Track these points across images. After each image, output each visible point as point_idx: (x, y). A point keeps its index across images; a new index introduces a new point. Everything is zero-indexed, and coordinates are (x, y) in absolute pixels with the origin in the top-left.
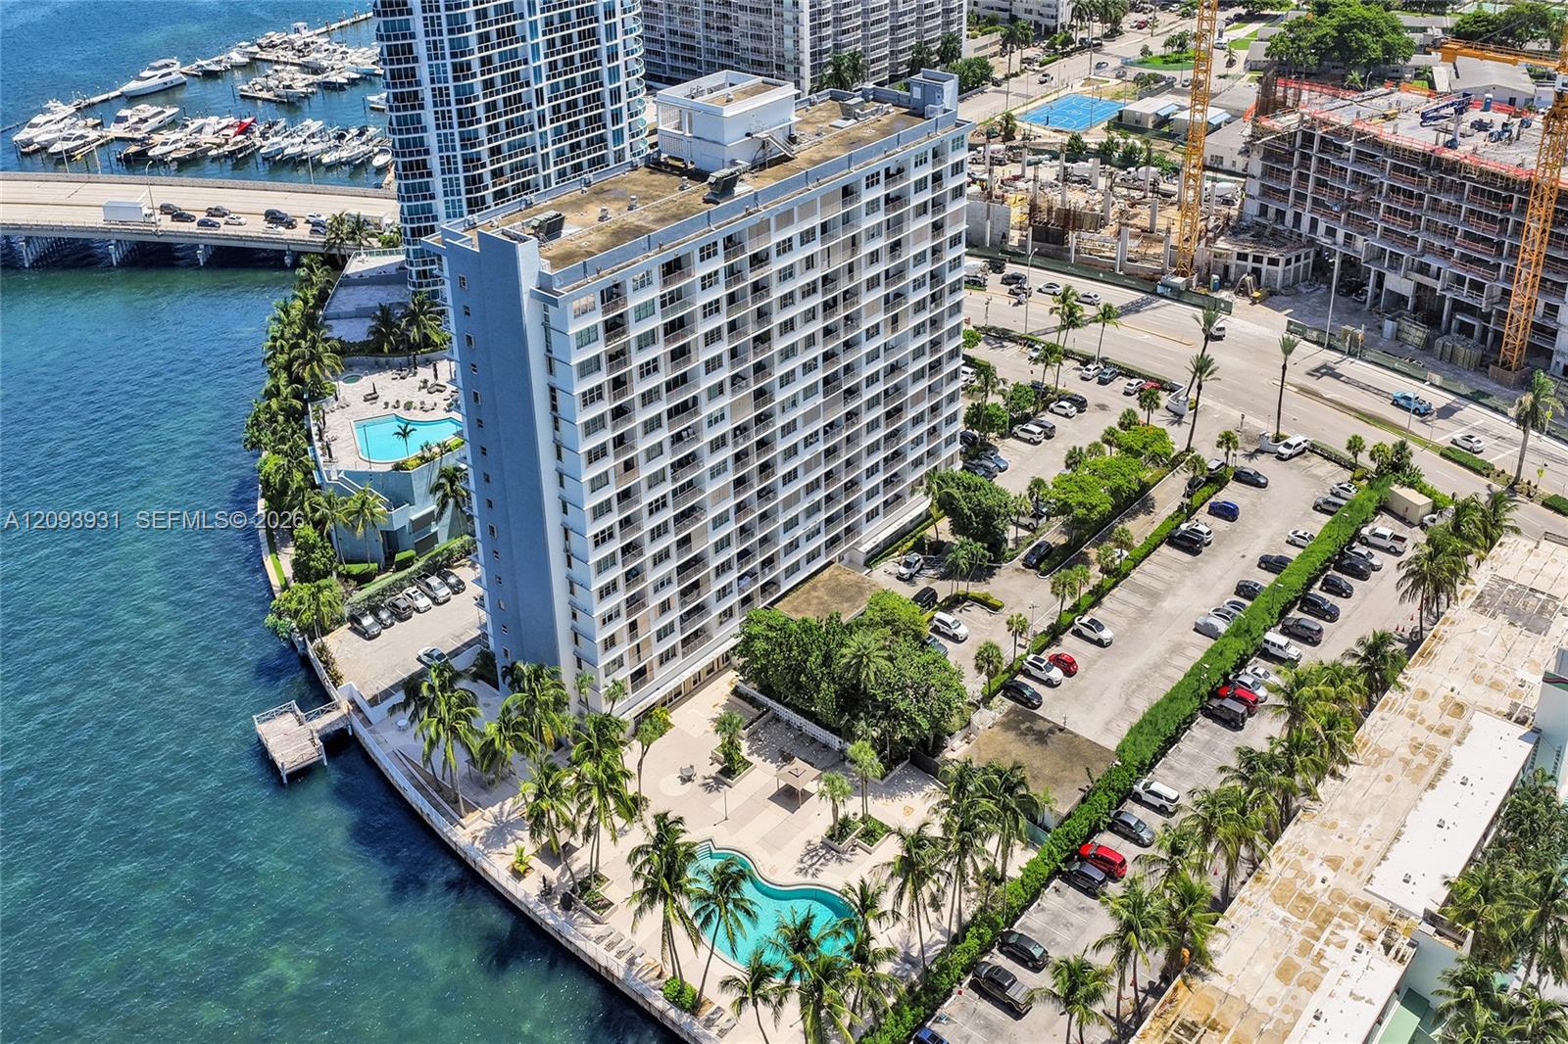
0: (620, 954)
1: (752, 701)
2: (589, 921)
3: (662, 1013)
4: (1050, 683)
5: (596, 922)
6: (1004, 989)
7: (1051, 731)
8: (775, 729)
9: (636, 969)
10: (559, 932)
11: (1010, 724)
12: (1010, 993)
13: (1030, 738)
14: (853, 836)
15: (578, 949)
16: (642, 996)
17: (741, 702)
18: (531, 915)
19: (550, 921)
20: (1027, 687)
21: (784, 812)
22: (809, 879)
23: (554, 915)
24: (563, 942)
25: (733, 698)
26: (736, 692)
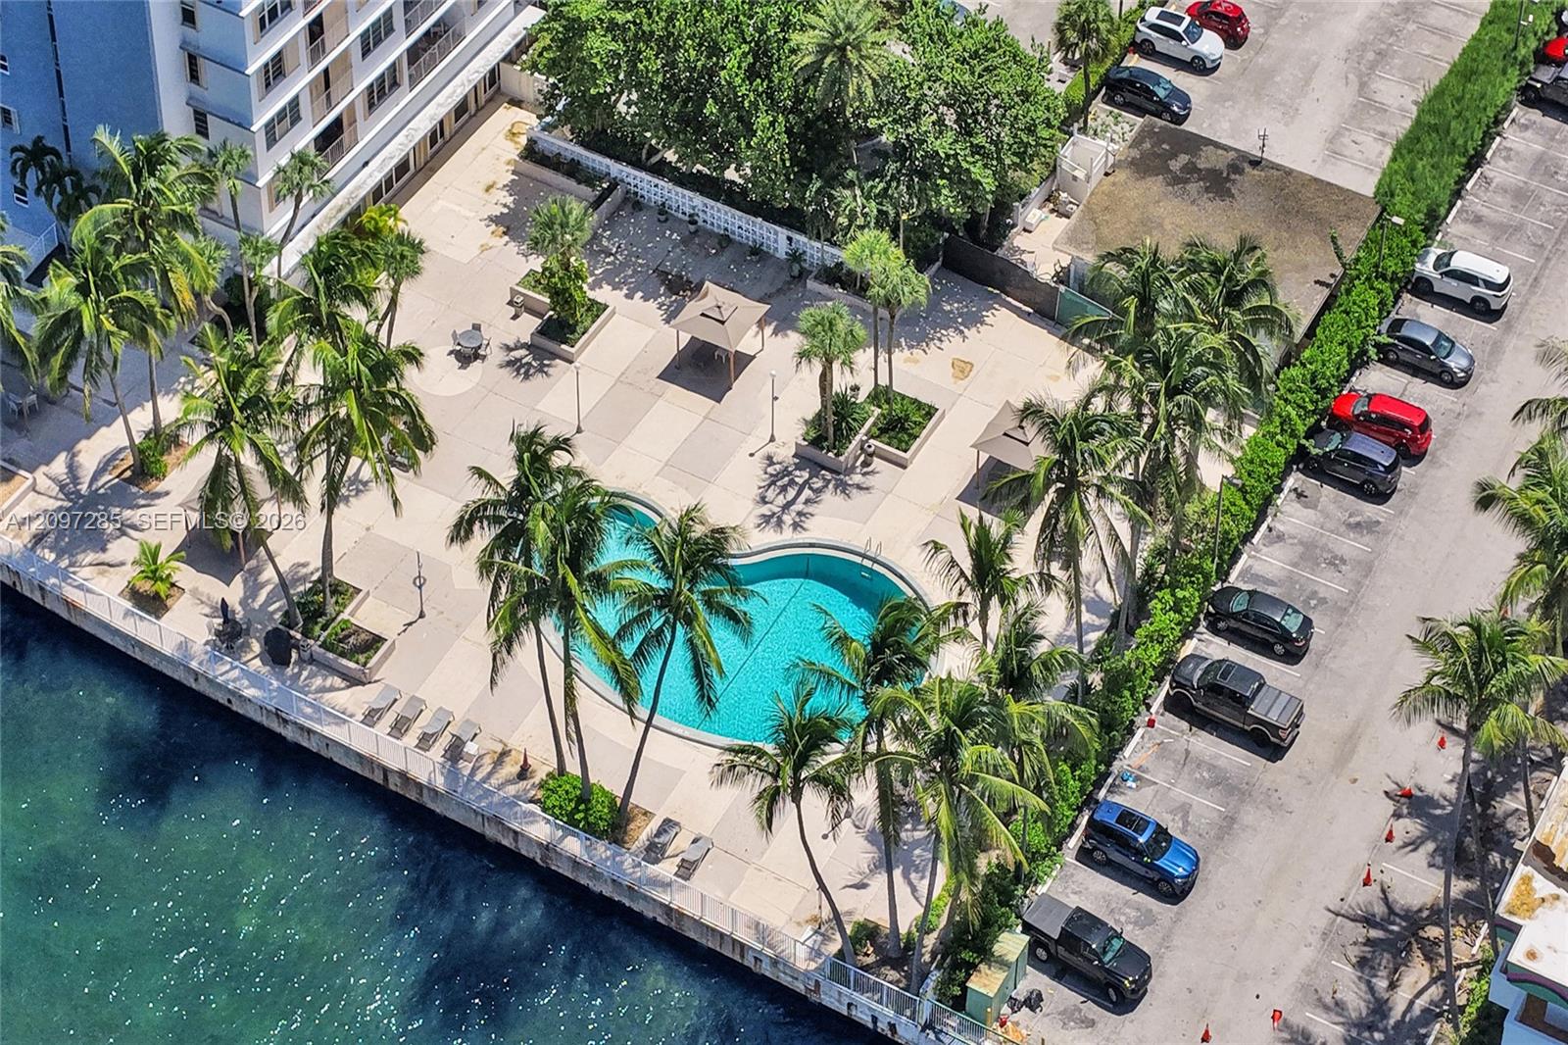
0: (426, 741)
1: (573, 170)
2: (338, 681)
3: (547, 848)
4: (1199, 67)
5: (353, 681)
6: (1241, 702)
7: (1234, 168)
8: (636, 226)
9: (465, 767)
10: (277, 714)
11: (1146, 162)
12: (1256, 709)
13: (1193, 187)
14: (861, 436)
15: (329, 742)
16: (497, 821)
17: (547, 174)
18: (201, 687)
19: (250, 692)
20: (1157, 79)
21: (700, 403)
22: (788, 535)
23: (255, 680)
24: (289, 733)
25: (530, 167)
26: (532, 153)
